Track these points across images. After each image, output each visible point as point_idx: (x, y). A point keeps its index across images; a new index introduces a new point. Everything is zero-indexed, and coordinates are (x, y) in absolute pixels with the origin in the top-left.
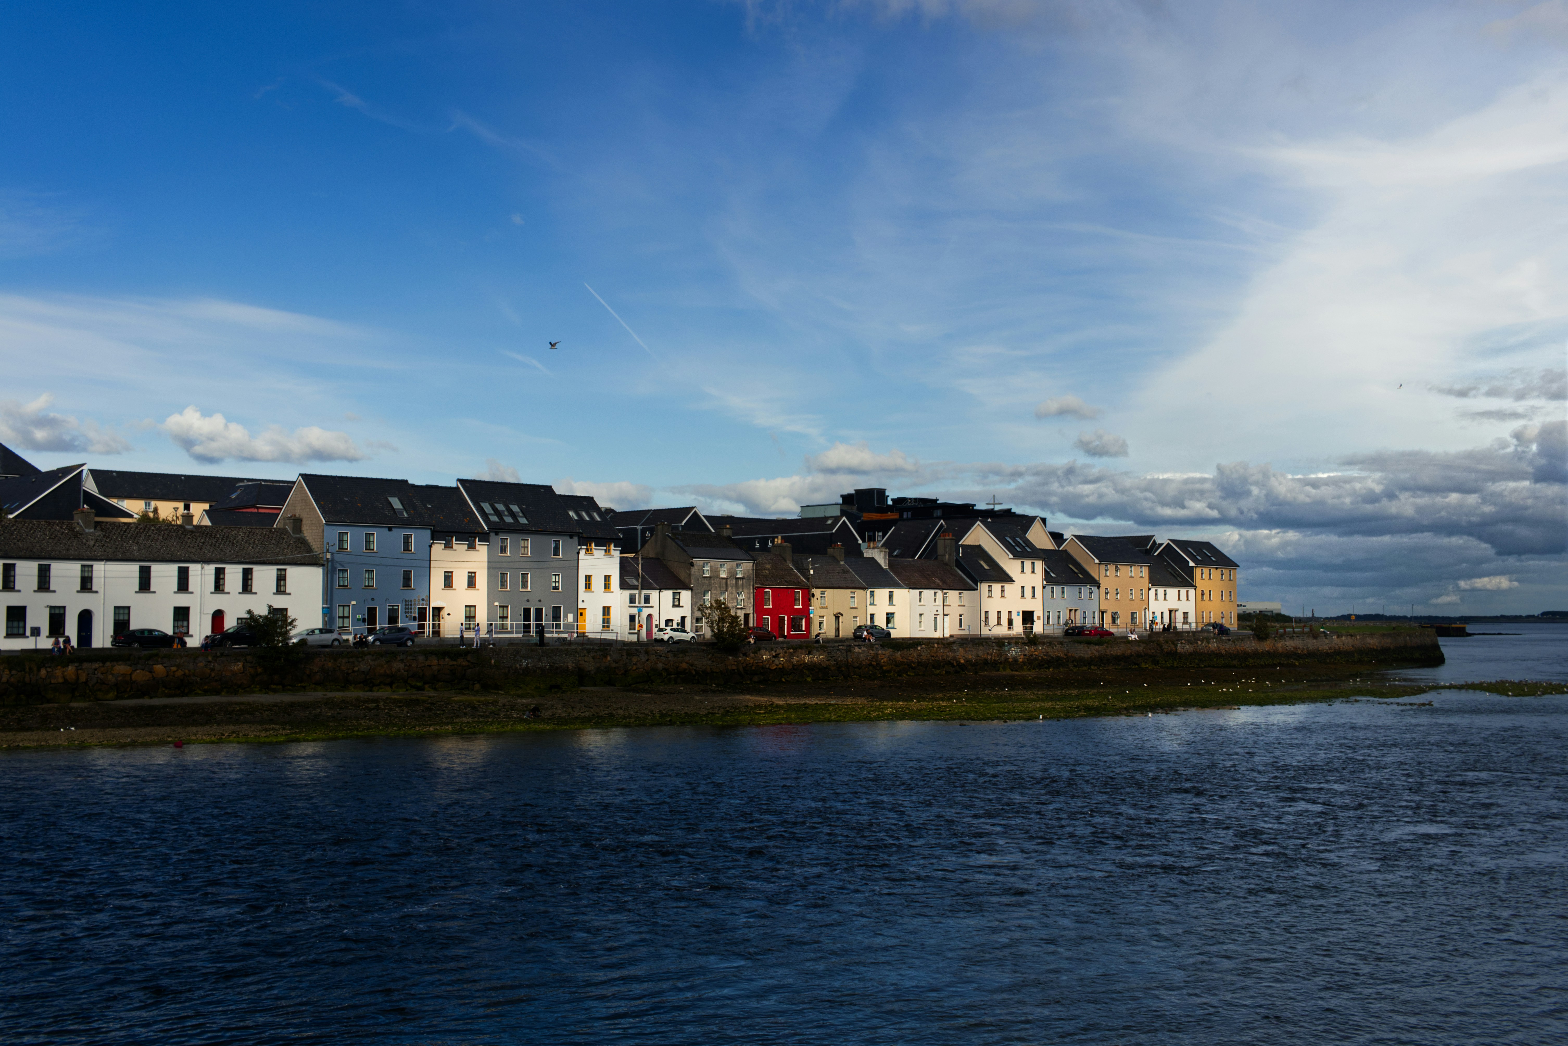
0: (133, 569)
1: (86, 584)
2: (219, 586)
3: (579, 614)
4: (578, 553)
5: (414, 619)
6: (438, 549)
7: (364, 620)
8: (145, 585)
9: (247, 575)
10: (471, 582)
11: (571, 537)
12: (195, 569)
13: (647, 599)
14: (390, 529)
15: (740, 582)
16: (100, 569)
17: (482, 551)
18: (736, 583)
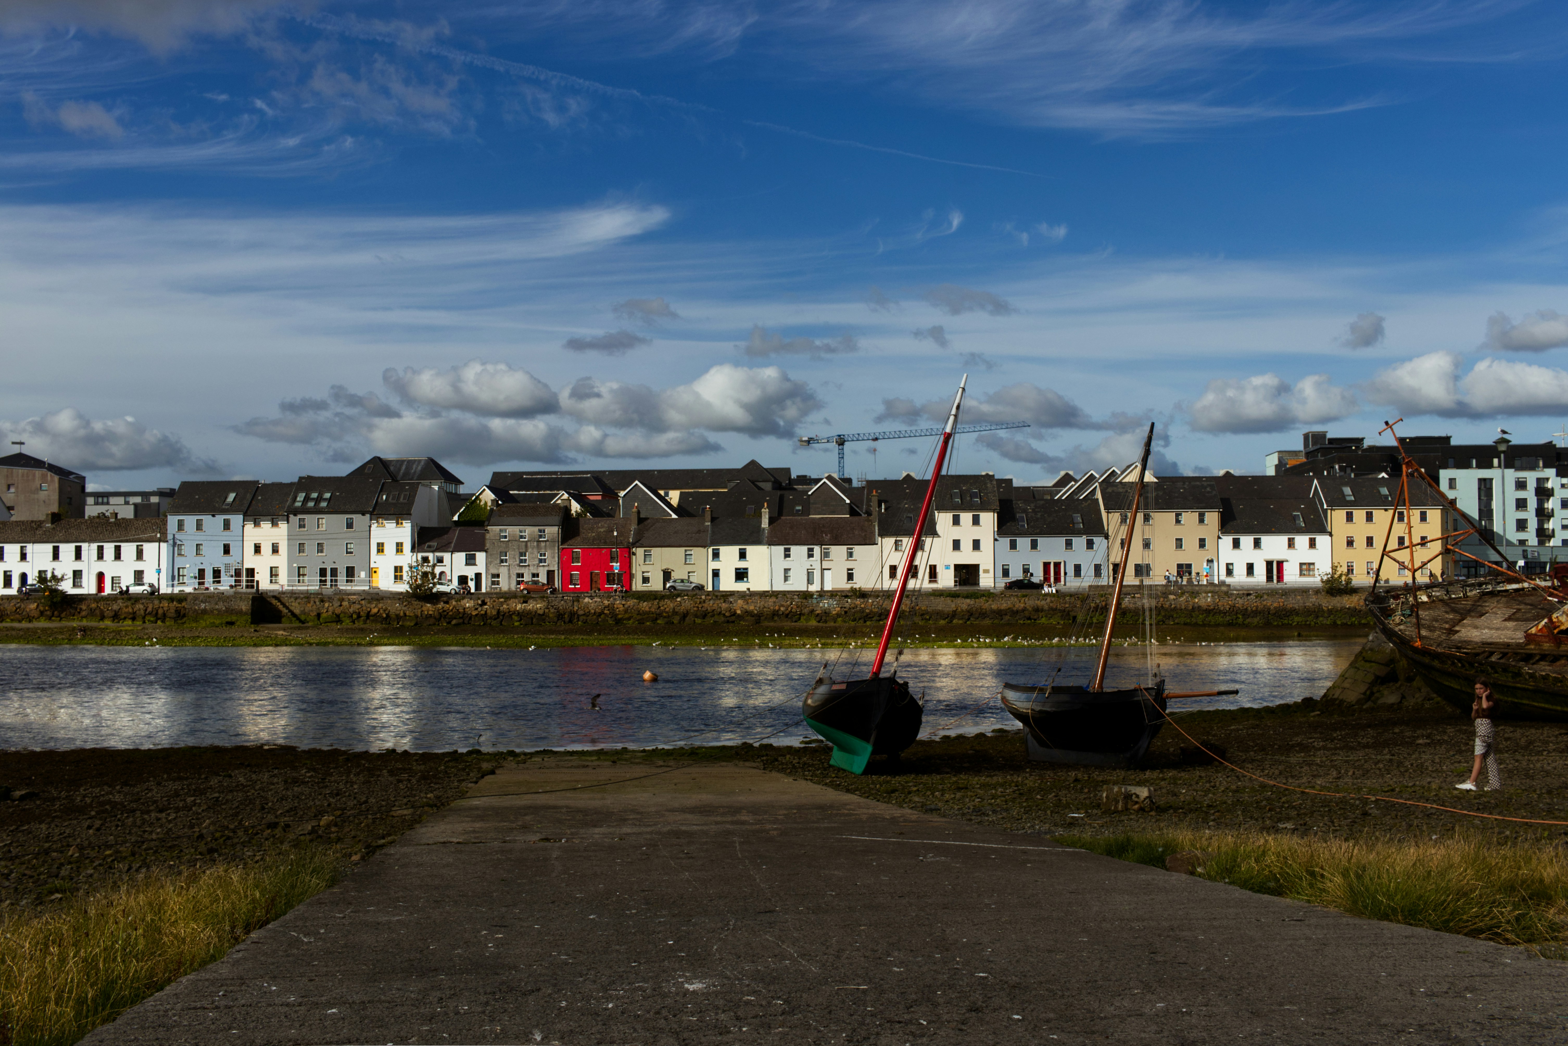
0: (49, 547)
1: (23, 557)
2: (100, 556)
3: (371, 572)
4: (370, 527)
5: (232, 576)
6: (249, 527)
7: (195, 578)
8: (56, 556)
9: (118, 550)
10: (275, 550)
11: (363, 514)
12: (85, 546)
13: (440, 560)
14: (213, 516)
15: (543, 544)
16: (30, 548)
17: (283, 526)
18: (538, 545)
